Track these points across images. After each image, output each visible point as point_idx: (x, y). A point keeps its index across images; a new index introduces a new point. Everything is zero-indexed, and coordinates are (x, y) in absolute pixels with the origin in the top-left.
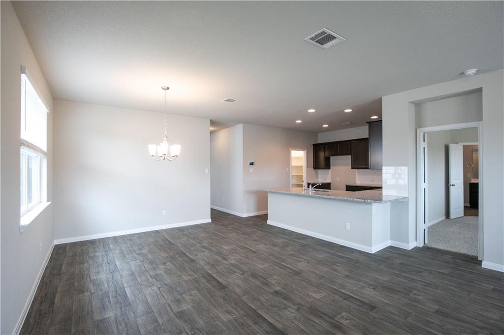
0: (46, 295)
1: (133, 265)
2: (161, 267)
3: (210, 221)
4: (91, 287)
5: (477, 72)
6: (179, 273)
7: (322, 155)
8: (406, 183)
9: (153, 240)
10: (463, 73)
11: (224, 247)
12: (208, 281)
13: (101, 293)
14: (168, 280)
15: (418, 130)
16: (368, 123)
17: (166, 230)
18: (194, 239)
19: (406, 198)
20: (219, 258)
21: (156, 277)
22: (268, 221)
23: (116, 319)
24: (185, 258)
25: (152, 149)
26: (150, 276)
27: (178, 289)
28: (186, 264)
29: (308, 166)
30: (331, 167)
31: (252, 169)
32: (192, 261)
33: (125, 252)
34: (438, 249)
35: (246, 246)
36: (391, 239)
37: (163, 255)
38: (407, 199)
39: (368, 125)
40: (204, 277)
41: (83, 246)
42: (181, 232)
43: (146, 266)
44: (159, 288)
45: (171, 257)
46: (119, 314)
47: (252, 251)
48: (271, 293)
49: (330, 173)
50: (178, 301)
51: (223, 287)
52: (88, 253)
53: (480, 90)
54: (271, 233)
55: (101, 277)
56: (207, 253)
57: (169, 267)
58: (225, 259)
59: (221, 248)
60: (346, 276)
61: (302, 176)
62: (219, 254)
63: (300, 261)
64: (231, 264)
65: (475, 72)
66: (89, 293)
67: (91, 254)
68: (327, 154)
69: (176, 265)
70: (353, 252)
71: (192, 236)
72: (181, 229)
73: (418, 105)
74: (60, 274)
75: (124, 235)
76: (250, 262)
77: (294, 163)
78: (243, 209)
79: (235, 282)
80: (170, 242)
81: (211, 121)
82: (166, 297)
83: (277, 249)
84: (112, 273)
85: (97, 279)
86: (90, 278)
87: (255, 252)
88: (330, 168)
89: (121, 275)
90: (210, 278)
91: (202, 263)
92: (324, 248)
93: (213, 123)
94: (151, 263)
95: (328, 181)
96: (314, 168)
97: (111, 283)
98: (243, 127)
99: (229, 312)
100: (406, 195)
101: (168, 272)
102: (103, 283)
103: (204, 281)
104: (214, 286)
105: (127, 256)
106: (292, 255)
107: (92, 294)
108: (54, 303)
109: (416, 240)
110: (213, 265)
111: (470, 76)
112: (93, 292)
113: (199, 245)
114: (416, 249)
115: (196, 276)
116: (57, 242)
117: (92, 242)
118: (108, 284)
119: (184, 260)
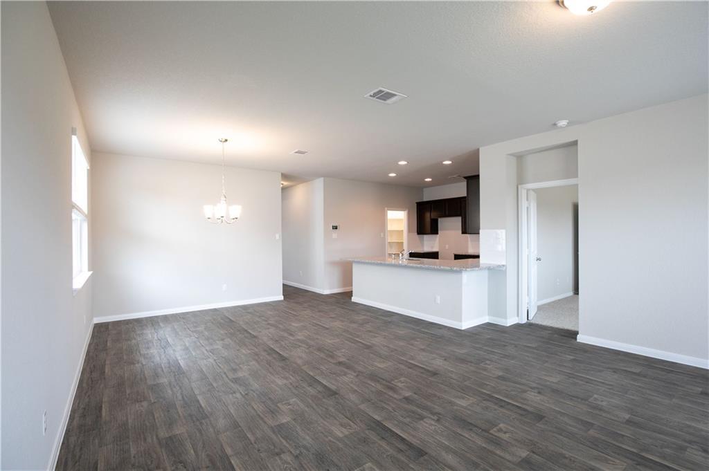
0: (94, 366)
1: (187, 342)
2: (220, 343)
3: (281, 298)
4: (142, 359)
5: (568, 123)
6: (238, 348)
7: (428, 216)
8: (504, 248)
9: (210, 318)
10: (555, 124)
11: (293, 324)
12: (269, 354)
13: (153, 364)
14: (225, 353)
15: (519, 187)
16: (465, 178)
17: (227, 309)
18: (260, 317)
19: (503, 266)
20: (286, 335)
21: (212, 351)
22: (353, 298)
23: (170, 384)
24: (246, 335)
25: (208, 210)
26: (206, 350)
27: (236, 361)
28: (247, 340)
29: (409, 231)
30: (439, 232)
31: (335, 234)
32: (255, 337)
33: (178, 330)
34: (541, 325)
35: (318, 323)
36: (489, 314)
37: (222, 332)
38: (505, 268)
39: (466, 180)
40: (265, 351)
41: (127, 324)
42: (244, 310)
43: (201, 342)
44: (215, 360)
45: (231, 334)
46: (173, 380)
47: (324, 327)
48: (334, 363)
49: (438, 239)
50: (235, 370)
51: (283, 359)
52: (134, 331)
53: (575, 143)
54: (353, 311)
55: (152, 352)
56: (272, 330)
57: (227, 343)
58: (291, 335)
59: (291, 325)
60: (422, 349)
61: (402, 243)
62: (286, 330)
63: (375, 337)
64: (298, 339)
65: (566, 123)
66: (140, 365)
67: (138, 332)
68: (434, 215)
69: (235, 341)
70: (440, 329)
71: (258, 314)
72: (245, 307)
73: (520, 158)
74: (107, 350)
75: (177, 314)
76: (319, 337)
77: (391, 227)
78: (325, 285)
79: (299, 355)
80: (230, 320)
81: (282, 174)
82: (222, 367)
83: (354, 326)
84: (164, 348)
85: (147, 354)
86: (139, 352)
87: (327, 329)
88: (437, 233)
89: (174, 350)
90: (271, 351)
91: (265, 339)
92: (409, 325)
93: (285, 177)
94: (208, 339)
95: (435, 250)
96: (418, 234)
97: (163, 356)
98: (324, 181)
99: (286, 378)
100: (504, 263)
101: (226, 347)
102: (154, 356)
103: (264, 354)
104: (274, 358)
105: (180, 333)
106: (370, 331)
107: (143, 365)
108: (104, 372)
109: (518, 316)
110: (277, 341)
111: (561, 127)
112: (144, 363)
113: (264, 322)
114: (518, 326)
115: (257, 350)
116: (97, 320)
117: (138, 321)
118: (160, 357)
119: (245, 337)
